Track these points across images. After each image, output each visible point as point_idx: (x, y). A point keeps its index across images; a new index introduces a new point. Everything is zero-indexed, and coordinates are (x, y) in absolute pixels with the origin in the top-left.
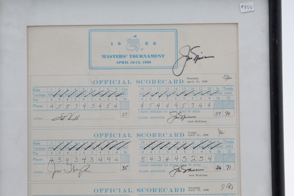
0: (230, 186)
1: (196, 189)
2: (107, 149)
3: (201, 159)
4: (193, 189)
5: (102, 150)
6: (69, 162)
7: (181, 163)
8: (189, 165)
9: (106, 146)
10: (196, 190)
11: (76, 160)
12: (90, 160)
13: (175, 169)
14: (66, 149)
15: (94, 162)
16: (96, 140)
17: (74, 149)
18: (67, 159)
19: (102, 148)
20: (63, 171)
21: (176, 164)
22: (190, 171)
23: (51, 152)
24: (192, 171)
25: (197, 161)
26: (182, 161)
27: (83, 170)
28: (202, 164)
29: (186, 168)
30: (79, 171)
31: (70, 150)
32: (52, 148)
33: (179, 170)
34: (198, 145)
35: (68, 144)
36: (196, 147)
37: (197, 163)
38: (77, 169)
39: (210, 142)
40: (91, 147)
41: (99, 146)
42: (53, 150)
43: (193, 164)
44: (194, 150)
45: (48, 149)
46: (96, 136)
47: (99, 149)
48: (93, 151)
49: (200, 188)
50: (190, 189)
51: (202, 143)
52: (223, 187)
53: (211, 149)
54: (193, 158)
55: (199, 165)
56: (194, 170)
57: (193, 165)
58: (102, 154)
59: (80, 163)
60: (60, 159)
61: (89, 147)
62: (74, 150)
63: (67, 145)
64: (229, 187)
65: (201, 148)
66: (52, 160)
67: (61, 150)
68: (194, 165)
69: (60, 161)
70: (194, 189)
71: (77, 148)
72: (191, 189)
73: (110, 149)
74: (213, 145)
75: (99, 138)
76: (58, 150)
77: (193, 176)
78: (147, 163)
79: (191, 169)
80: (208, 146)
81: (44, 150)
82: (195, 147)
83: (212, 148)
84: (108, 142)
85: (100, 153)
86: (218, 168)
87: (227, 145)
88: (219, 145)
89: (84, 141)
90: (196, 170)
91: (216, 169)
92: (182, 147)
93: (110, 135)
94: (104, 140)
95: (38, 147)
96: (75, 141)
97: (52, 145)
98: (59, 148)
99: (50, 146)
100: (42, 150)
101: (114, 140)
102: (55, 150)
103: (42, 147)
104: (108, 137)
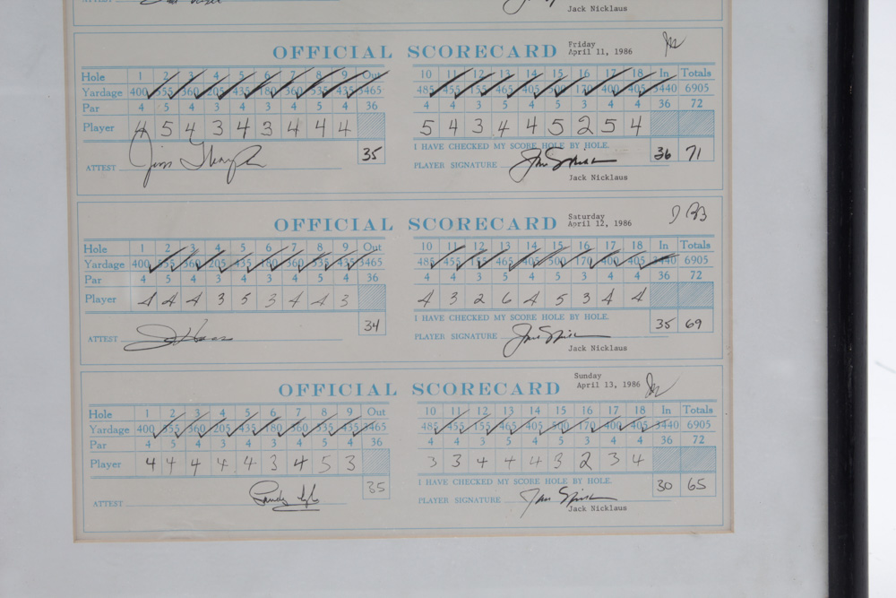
0: (698, 210)
1: (591, 220)
2: (316, 95)
3: (610, 127)
4: (582, 220)
5: (298, 98)
6: (196, 136)
7: (545, 141)
8: (572, 146)
9: (311, 84)
10: (593, 222)
11: (219, 131)
12: (261, 129)
13: (527, 160)
14: (187, 96)
15: (276, 135)
16: (280, 67)
17: (212, 95)
18: (190, 127)
19: (300, 93)
20: (176, 165)
21: (531, 141)
22: (573, 164)
23: (139, 103)
24: (580, 163)
25: (595, 135)
26: (548, 134)
27: (240, 160)
28: (610, 142)
29: (560, 155)
30: (229, 163)
31: (198, 97)
32: (142, 92)
33: (539, 162)
34: (599, 83)
35: (191, 78)
36: (593, 90)
37: (596, 141)
38: (221, 159)
39: (637, 72)
40: (263, 88)
41: (290, 86)
42: (146, 97)
43: (582, 142)
44: (586, 98)
45: (131, 96)
46: (280, 53)
47: (290, 95)
48: (272, 101)
49: (603, 216)
50: (573, 221)
51: (613, 77)
52: (675, 215)
53: (640, 95)
54: (585, 124)
55: (601, 145)
56: (586, 162)
57: (582, 146)
58: (298, 110)
59: (230, 140)
60: (167, 125)
61: (259, 88)
62: (210, 100)
63: (189, 83)
64: (695, 213)
65: (607, 93)
66: (144, 131)
67: (171, 98)
68: (588, 146)
69: (167, 132)
70: (586, 220)
71: (220, 93)
72: (577, 221)
73: (324, 95)
74: (647, 84)
75: (288, 60)
76: (161, 97)
77: (584, 178)
78: (439, 138)
79: (576, 158)
80: (630, 88)
81: (118, 97)
82: (590, 89)
83: (644, 93)
84: (319, 74)
85: (294, 107)
86: (662, 155)
87: (691, 83)
88: (665, 84)
89: (242, 69)
90: (593, 162)
91: (653, 159)
92: (549, 90)
93: (323, 50)
94: (305, 67)
95: (99, 88)
96: (213, 72)
97: (141, 82)
98: (163, 93)
99: (136, 87)
100: (110, 97)
101: (335, 66)
102: (152, 97)
103: (110, 89)
104: (319, 59)
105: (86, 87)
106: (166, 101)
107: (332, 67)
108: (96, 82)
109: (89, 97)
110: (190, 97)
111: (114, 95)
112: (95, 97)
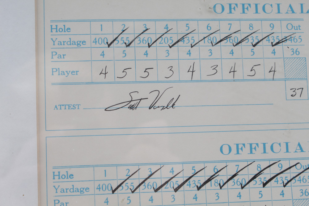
2: (257, 185)
5: (242, 188)
9: (253, 176)
14: (146, 190)
16: (226, 161)
17: (169, 188)
19: (244, 184)
23: (104, 197)
31: (156, 191)
32: (107, 187)
35: (150, 173)
40: (213, 181)
41: (235, 178)
42: (111, 192)
45: (97, 191)
46: (226, 150)
47: (236, 186)
48: (220, 192)
58: (243, 199)
61: (209, 180)
62: (167, 191)
63: (148, 178)
67: (133, 192)
71: (176, 186)
73: (264, 185)
75: (233, 156)
76: (123, 191)
81: (86, 193)
84: (259, 167)
85: (240, 196)
89: (193, 165)
93: (261, 146)
94: (247, 161)
95: (69, 185)
96: (169, 167)
97: (106, 178)
98: (125, 188)
99: (101, 183)
100: (79, 193)
101: (272, 160)
102: (116, 192)
103: (78, 185)
104: (258, 154)
105: (57, 185)
106: (129, 195)
107: (270, 160)
108: (66, 180)
109: (59, 193)
110: (149, 190)
111: (81, 191)
112: (65, 194)
